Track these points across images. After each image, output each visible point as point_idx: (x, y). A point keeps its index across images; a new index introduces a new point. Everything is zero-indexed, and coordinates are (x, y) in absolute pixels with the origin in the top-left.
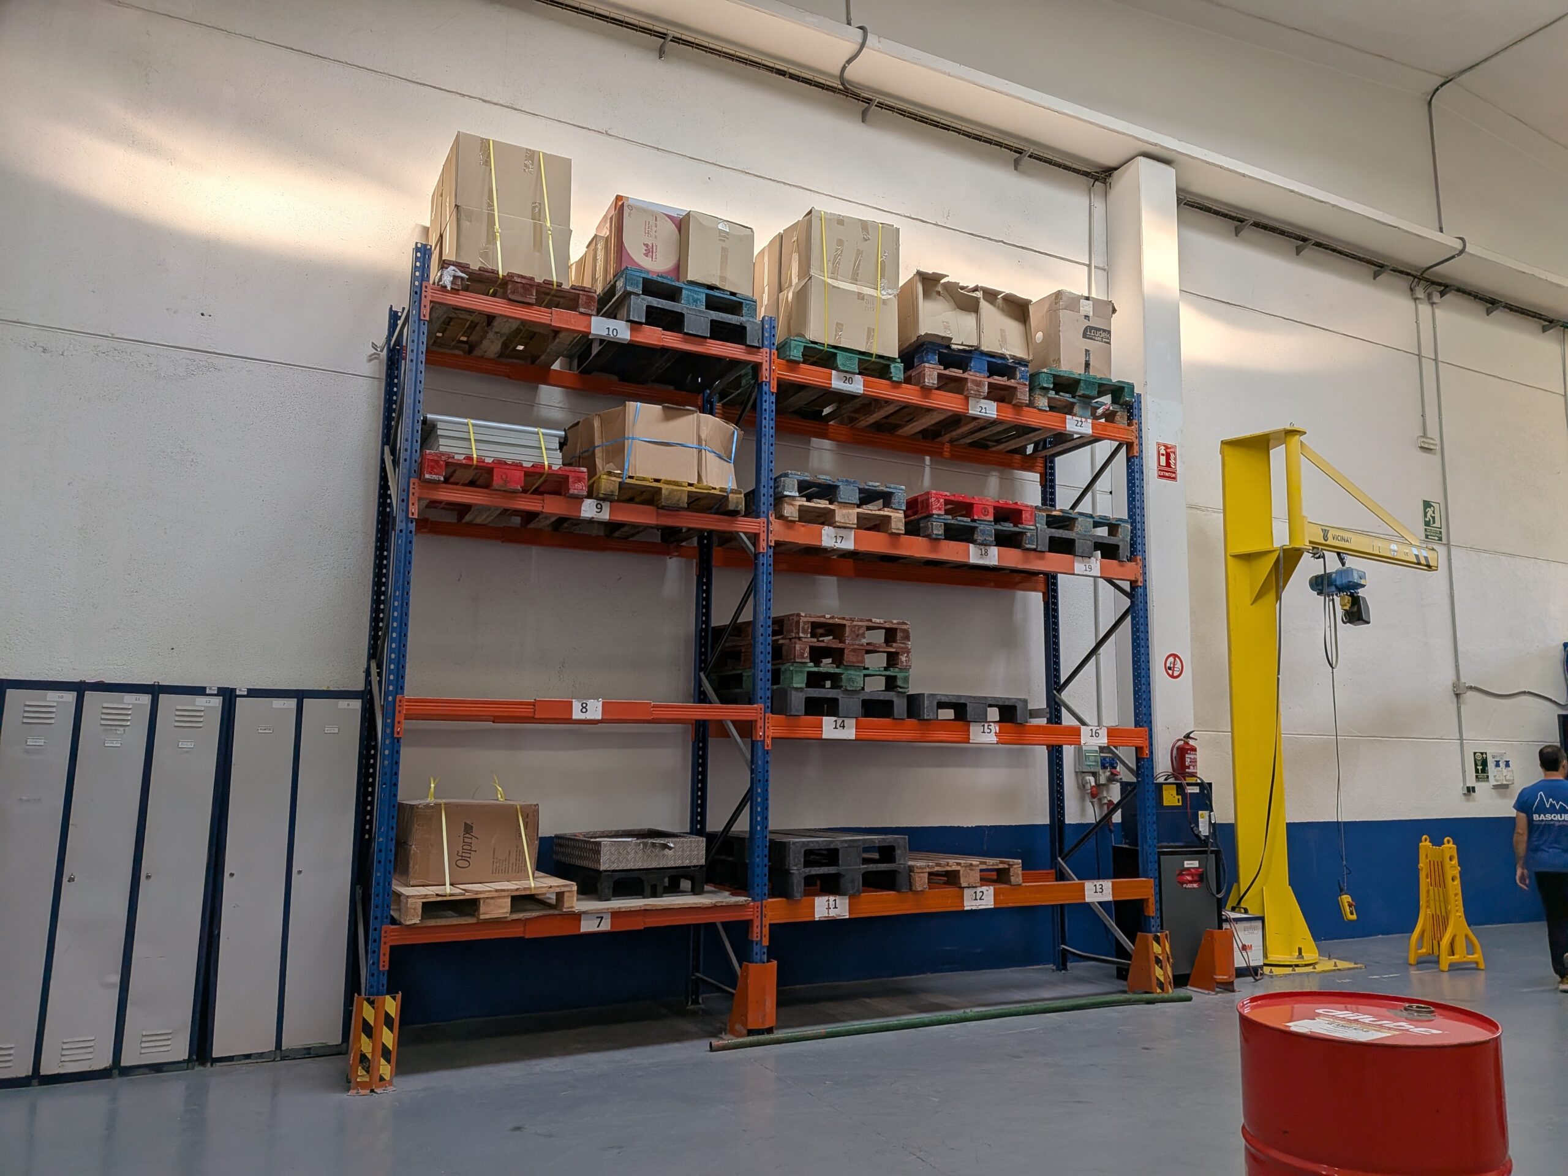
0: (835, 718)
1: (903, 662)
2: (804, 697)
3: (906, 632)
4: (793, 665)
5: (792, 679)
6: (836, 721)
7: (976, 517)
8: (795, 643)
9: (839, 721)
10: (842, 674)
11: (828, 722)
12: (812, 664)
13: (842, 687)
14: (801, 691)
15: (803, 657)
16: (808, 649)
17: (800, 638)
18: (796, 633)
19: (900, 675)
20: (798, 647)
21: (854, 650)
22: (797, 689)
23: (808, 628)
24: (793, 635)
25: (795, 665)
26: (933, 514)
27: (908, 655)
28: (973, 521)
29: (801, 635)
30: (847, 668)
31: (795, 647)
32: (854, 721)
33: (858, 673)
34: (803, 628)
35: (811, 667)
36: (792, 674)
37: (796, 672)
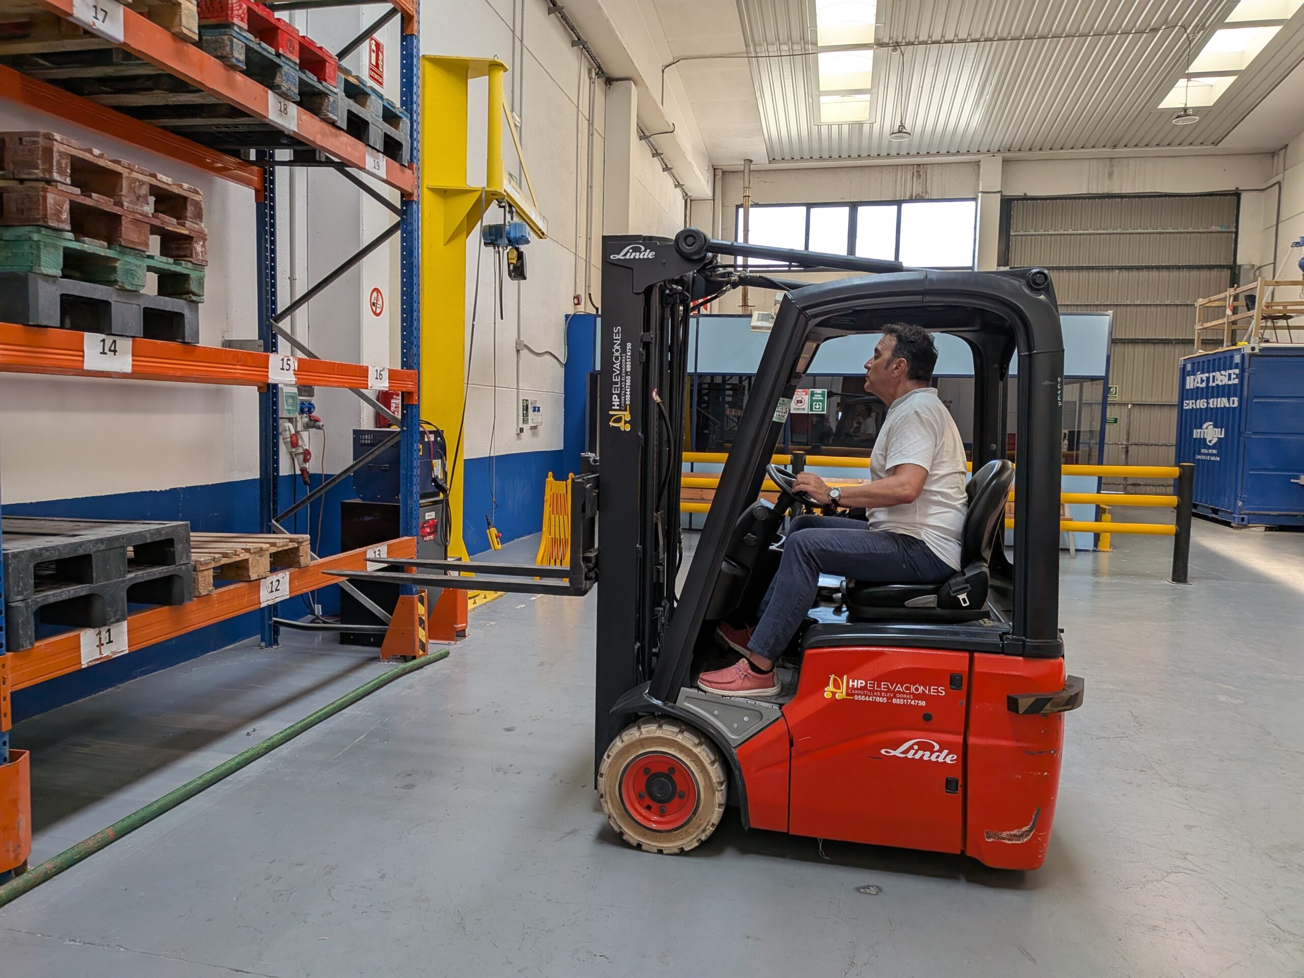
0: (103, 336)
1: (197, 253)
2: (59, 293)
3: (197, 204)
4: (39, 232)
5: (39, 257)
6: (103, 341)
7: (281, 51)
8: (45, 190)
9: (109, 340)
10: (116, 260)
11: (92, 341)
12: (70, 235)
13: (116, 282)
14: (54, 282)
15: (60, 220)
16: (67, 206)
17: (49, 182)
18: (44, 170)
19: (194, 275)
20: (51, 198)
21: (136, 222)
22: (46, 277)
23: (66, 164)
24: (39, 173)
25: (44, 231)
26: (234, 24)
27: (204, 243)
28: (278, 55)
29: (56, 176)
30: (125, 250)
31: (45, 198)
32: (129, 342)
33: (139, 263)
34: (59, 163)
35: (69, 241)
36: (38, 248)
37: (46, 244)
